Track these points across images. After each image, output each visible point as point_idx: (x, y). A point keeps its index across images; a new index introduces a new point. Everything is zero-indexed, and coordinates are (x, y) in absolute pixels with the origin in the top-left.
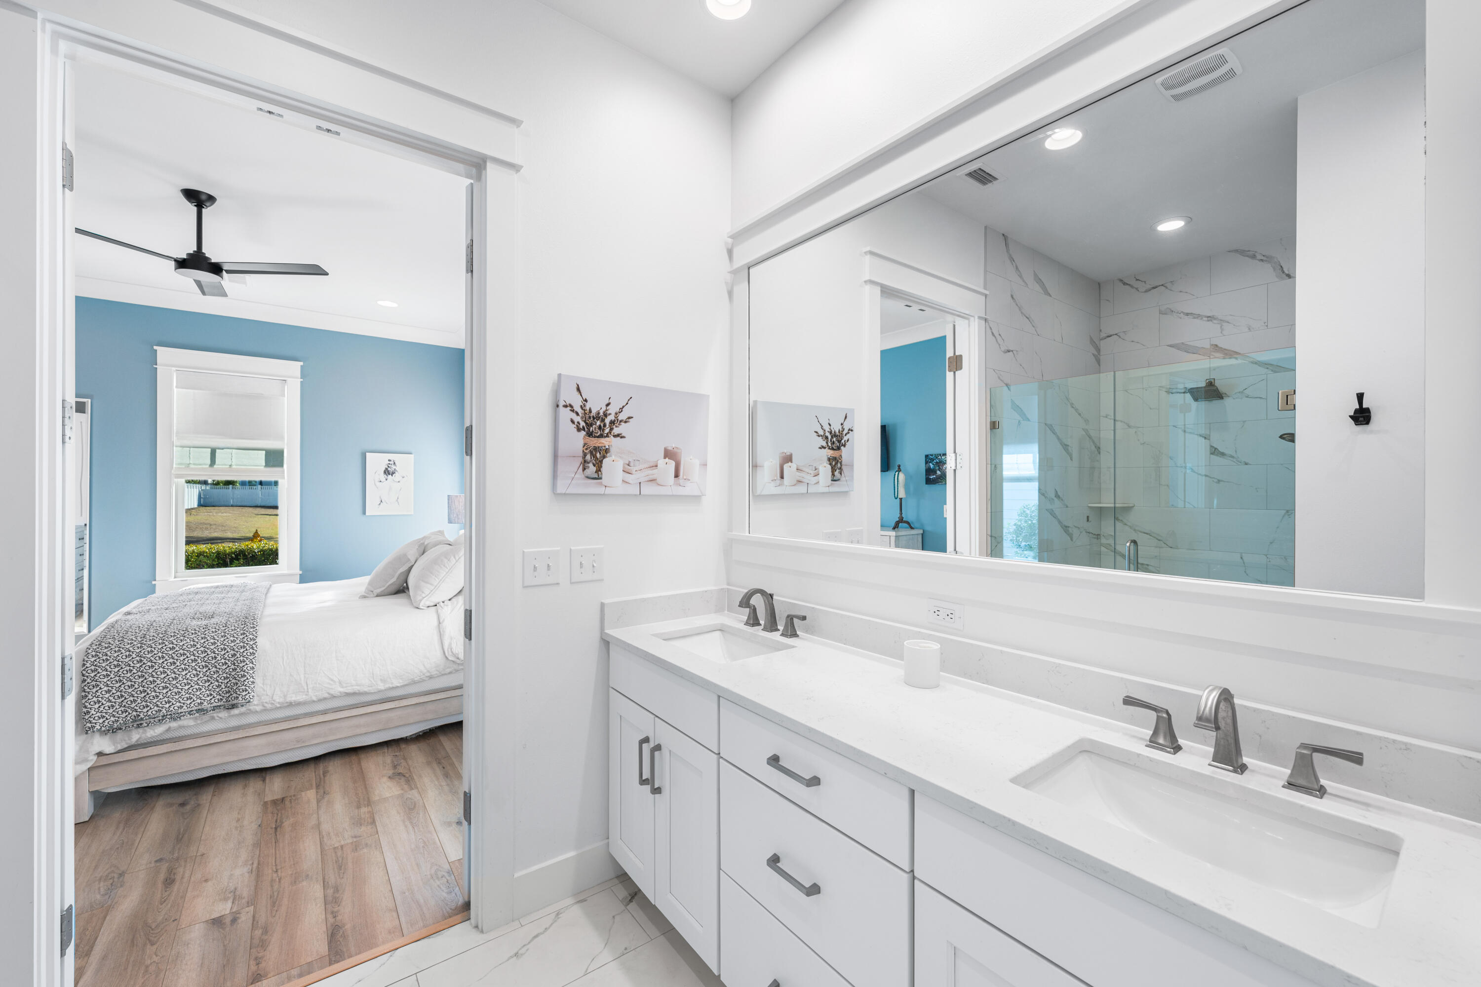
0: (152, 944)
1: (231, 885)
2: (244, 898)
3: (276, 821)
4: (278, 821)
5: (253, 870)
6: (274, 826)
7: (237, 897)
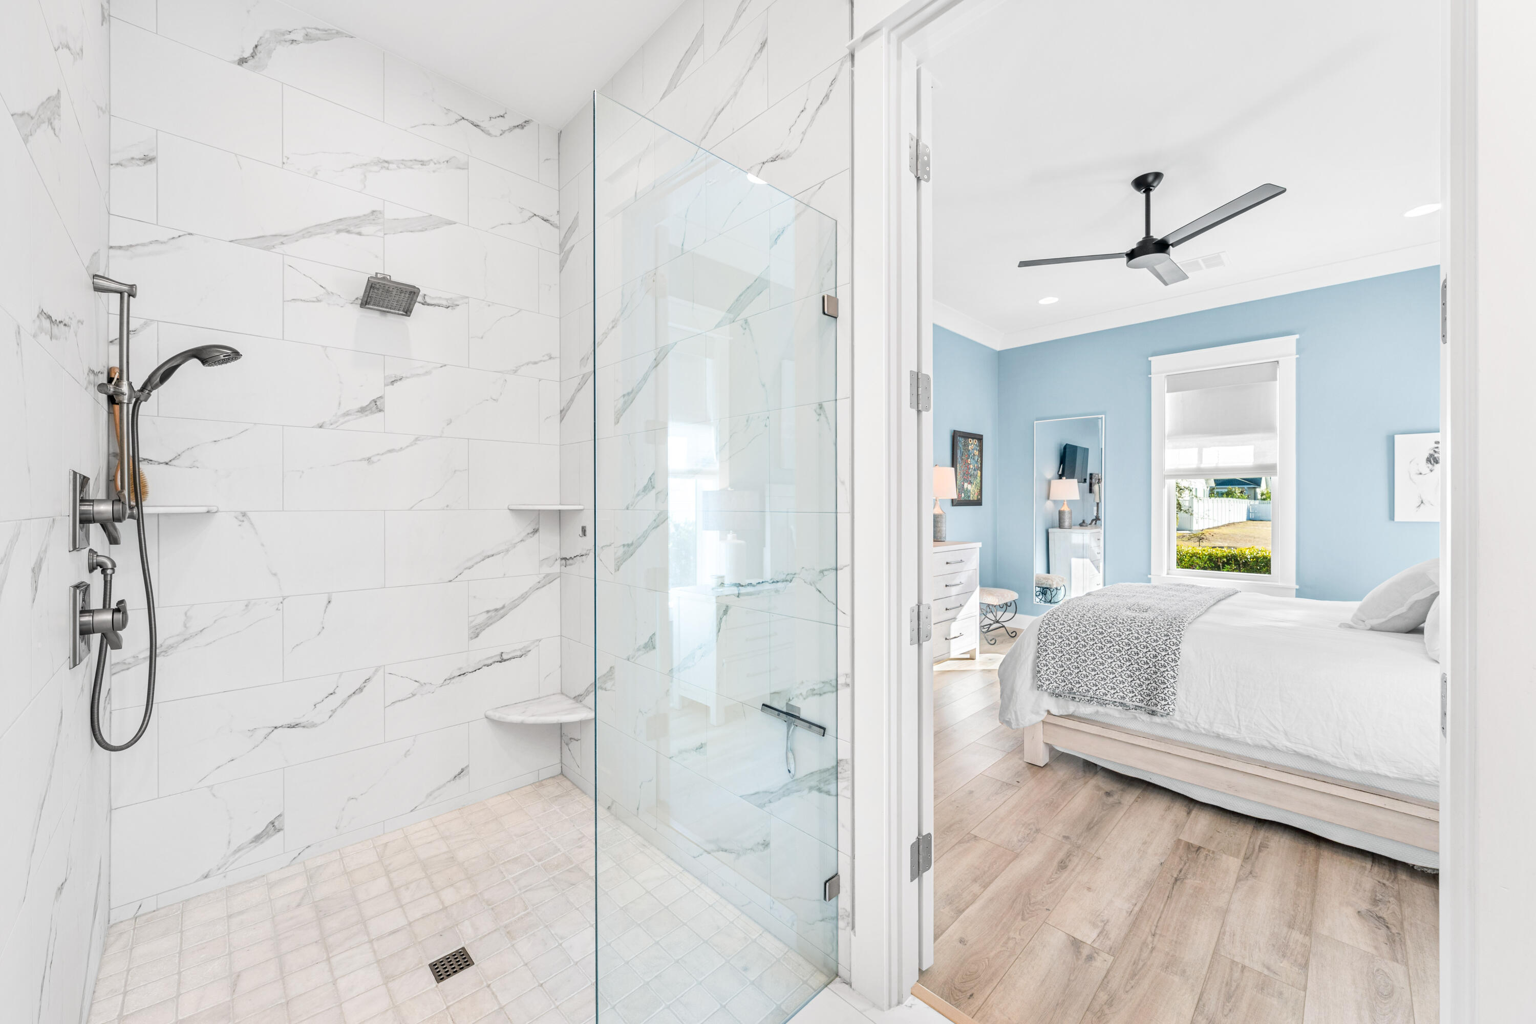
0: (1023, 919)
1: (1106, 912)
2: (1110, 939)
3: (1180, 871)
4: (1183, 872)
5: (1133, 913)
6: (1175, 876)
7: (1105, 932)
